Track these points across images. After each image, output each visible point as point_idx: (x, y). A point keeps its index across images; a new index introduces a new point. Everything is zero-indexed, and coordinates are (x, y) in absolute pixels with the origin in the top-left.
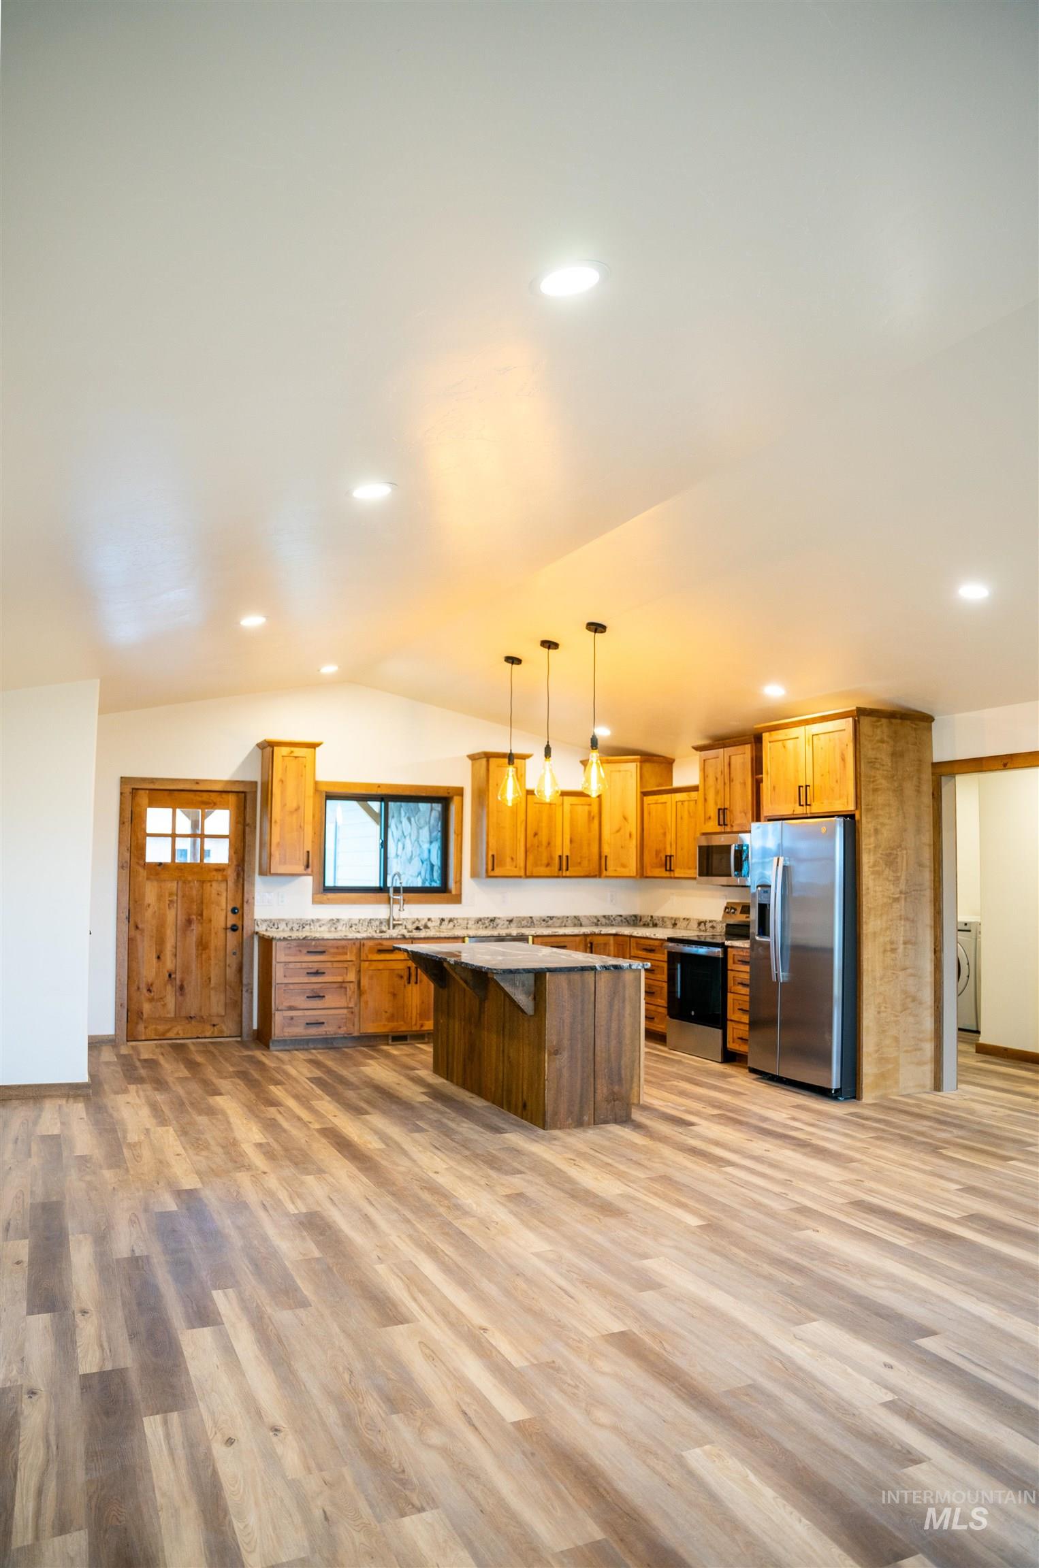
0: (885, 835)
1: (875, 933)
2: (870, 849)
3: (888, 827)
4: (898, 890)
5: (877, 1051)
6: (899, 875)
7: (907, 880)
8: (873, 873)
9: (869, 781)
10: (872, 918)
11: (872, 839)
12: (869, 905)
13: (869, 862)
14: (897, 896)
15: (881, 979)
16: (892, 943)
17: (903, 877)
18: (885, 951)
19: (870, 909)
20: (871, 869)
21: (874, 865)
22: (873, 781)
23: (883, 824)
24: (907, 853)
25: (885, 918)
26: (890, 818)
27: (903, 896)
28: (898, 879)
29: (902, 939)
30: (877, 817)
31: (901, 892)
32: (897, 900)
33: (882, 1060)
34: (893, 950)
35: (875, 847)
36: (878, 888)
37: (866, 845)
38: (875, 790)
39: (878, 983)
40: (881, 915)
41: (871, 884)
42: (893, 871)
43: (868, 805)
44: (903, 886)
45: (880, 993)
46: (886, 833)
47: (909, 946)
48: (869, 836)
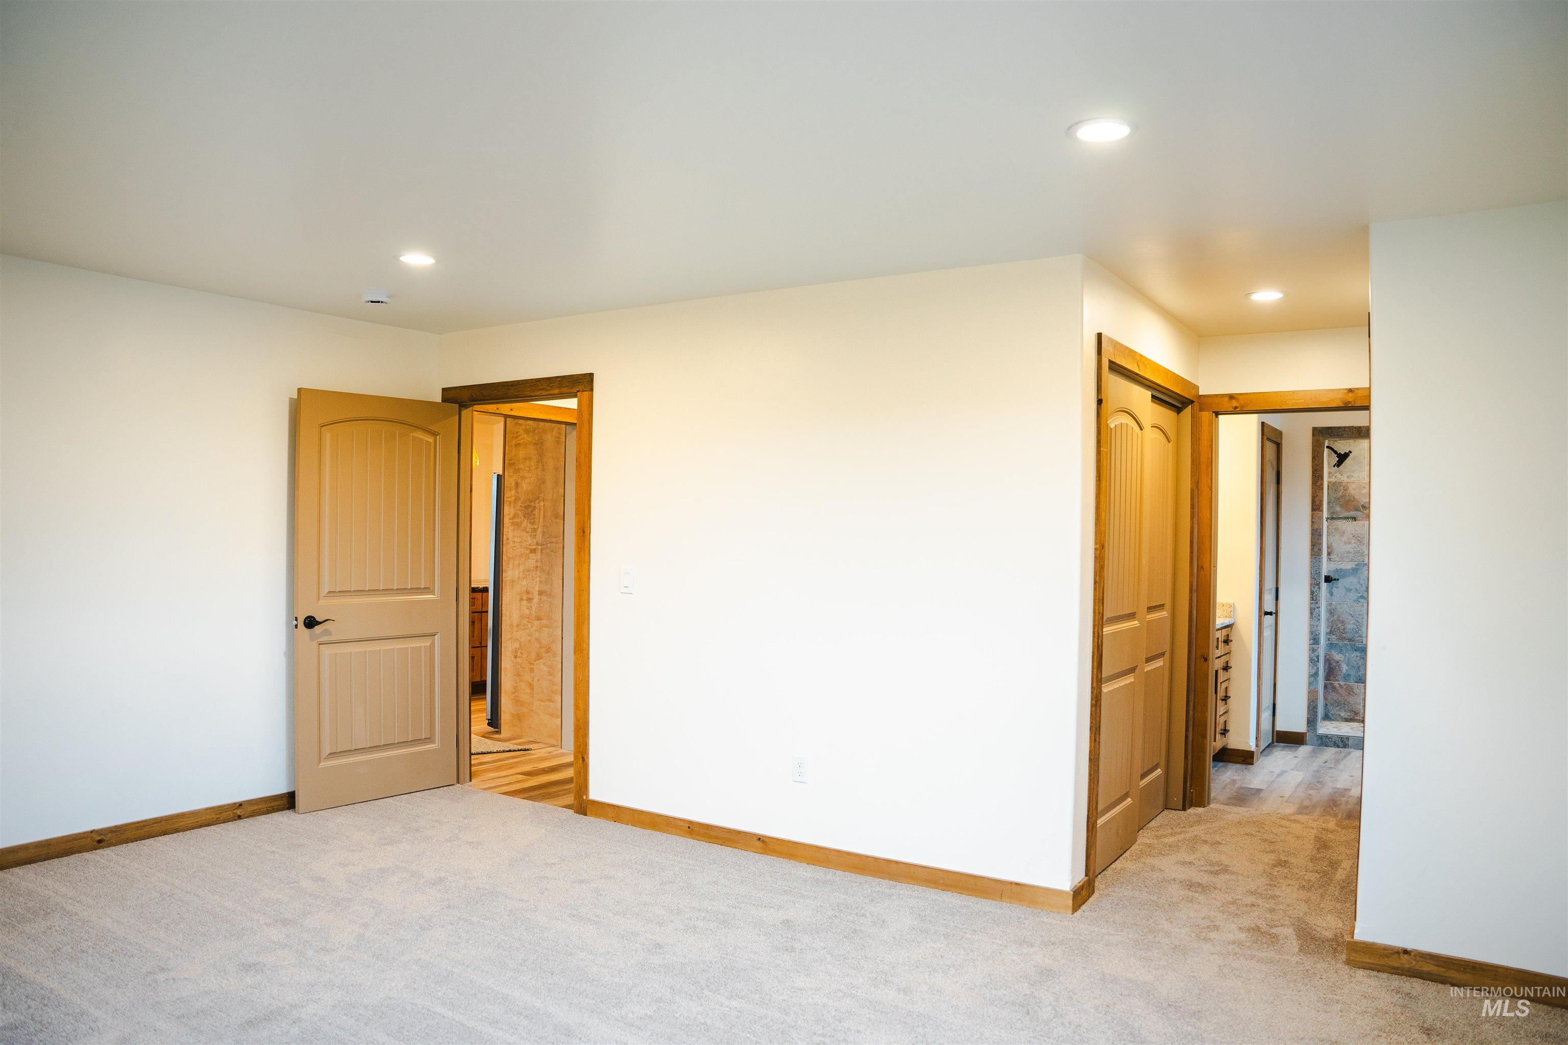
0: (525, 488)
1: (513, 581)
2: (510, 502)
3: (527, 480)
4: (535, 541)
5: (514, 693)
6: (536, 527)
7: (544, 532)
8: (513, 524)
9: (513, 437)
10: (511, 566)
11: (513, 492)
12: (509, 555)
13: (510, 514)
14: (533, 547)
15: (518, 626)
16: (528, 592)
17: (540, 530)
18: (521, 599)
19: (509, 559)
20: (511, 521)
21: (514, 517)
22: (516, 437)
23: (523, 478)
24: (544, 505)
25: (521, 568)
26: (530, 471)
27: (540, 547)
28: (535, 530)
29: (537, 589)
30: (517, 471)
31: (537, 544)
32: (533, 551)
33: (517, 702)
34: (530, 600)
35: (515, 500)
36: (517, 540)
37: (507, 498)
38: (517, 445)
39: (515, 629)
40: (519, 565)
41: (510, 535)
42: (530, 523)
43: (511, 460)
44: (539, 538)
45: (517, 639)
46: (525, 486)
47: (544, 598)
48: (510, 490)
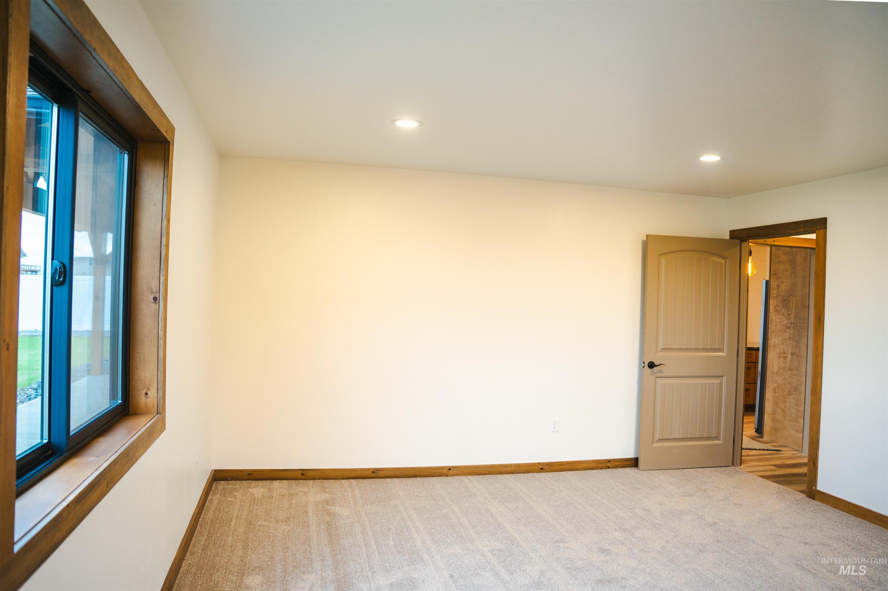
0: (783, 289)
1: (775, 346)
2: (774, 297)
3: (785, 284)
4: (789, 322)
5: (773, 414)
6: (790, 313)
7: (795, 316)
8: (775, 310)
9: (776, 258)
10: (773, 336)
11: (776, 291)
12: (772, 329)
13: (773, 305)
14: (788, 325)
15: (777, 373)
16: (784, 353)
17: (793, 315)
18: (780, 357)
19: (773, 332)
20: (774, 309)
21: (776, 306)
22: (778, 257)
23: (782, 282)
24: (796, 299)
25: (780, 338)
26: (786, 278)
27: (792, 326)
28: (790, 315)
29: (790, 351)
30: (779, 278)
31: (791, 323)
32: (788, 328)
33: (774, 420)
34: (785, 358)
35: (777, 296)
36: (777, 320)
37: (772, 294)
38: (779, 262)
39: (775, 375)
40: (779, 336)
41: (774, 317)
42: (787, 310)
43: (774, 271)
44: (792, 319)
45: (776, 382)
46: (783, 287)
47: (794, 357)
48: (774, 290)
